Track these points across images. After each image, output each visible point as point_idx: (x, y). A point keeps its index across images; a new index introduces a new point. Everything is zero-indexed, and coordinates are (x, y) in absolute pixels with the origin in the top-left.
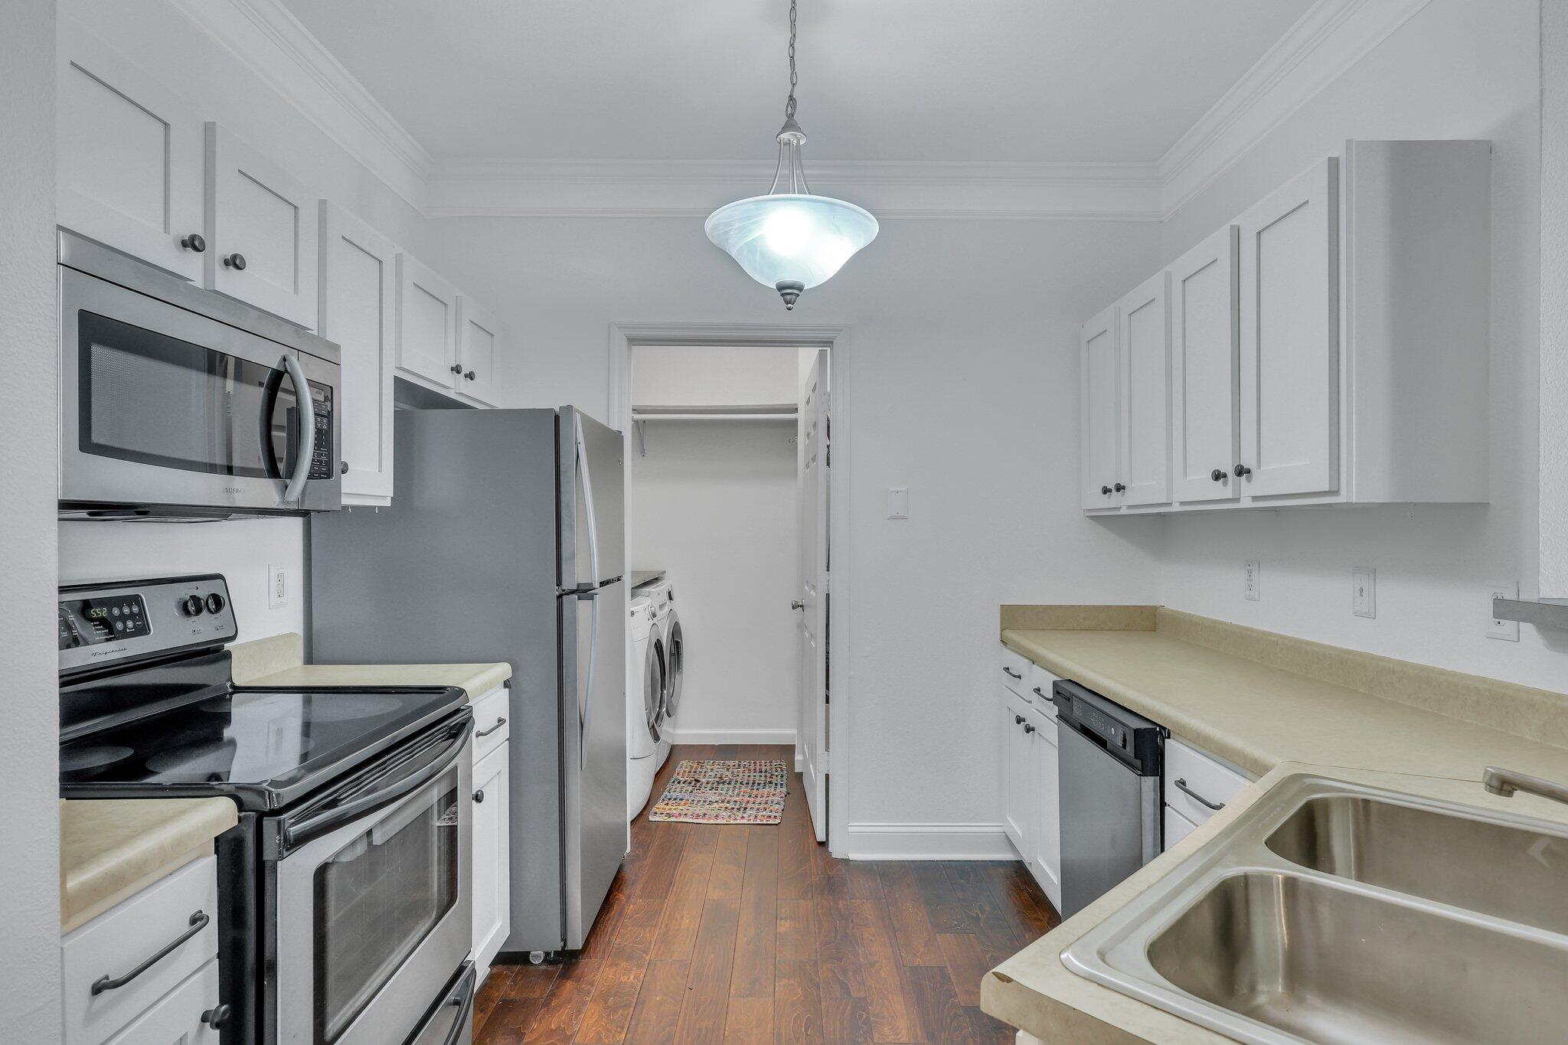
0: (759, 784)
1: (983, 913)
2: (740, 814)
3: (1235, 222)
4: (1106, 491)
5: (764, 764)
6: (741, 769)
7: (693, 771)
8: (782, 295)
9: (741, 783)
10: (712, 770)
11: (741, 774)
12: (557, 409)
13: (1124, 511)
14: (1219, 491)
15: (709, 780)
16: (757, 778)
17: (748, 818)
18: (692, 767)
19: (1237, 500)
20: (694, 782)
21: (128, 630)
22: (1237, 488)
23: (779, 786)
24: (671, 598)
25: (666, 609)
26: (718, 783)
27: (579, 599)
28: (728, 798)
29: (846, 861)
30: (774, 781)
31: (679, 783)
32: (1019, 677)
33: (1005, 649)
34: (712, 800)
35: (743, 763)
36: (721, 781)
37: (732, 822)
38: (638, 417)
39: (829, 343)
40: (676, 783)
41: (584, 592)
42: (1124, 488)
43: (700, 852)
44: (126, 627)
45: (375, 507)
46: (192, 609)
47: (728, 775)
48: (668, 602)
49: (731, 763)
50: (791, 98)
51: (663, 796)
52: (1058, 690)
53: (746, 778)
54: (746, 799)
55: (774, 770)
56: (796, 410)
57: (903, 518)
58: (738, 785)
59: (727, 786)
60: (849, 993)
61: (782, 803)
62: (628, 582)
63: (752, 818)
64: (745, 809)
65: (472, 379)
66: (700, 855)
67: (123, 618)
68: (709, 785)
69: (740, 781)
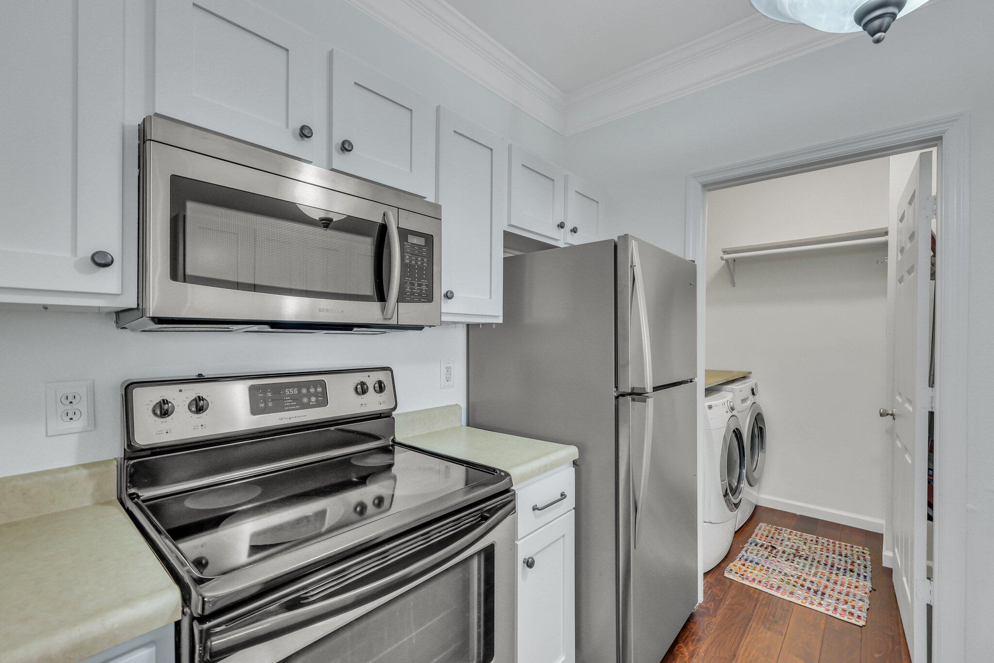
0: (839, 569)
2: (817, 599)
5: (845, 547)
6: (819, 547)
7: (770, 535)
9: (818, 562)
10: (789, 539)
11: (819, 552)
12: (616, 239)
15: (786, 549)
16: (836, 561)
17: (827, 606)
18: (770, 532)
20: (770, 548)
21: (311, 403)
23: (862, 577)
24: (753, 394)
25: (749, 403)
26: (795, 556)
27: (633, 400)
28: (804, 576)
30: (856, 569)
31: (756, 545)
34: (787, 572)
35: (821, 540)
36: (797, 554)
37: (807, 605)
38: (726, 256)
39: (936, 140)
40: (753, 544)
41: (638, 395)
43: (769, 629)
44: (310, 401)
45: (493, 323)
46: (359, 390)
47: (804, 550)
48: (751, 397)
49: (809, 537)
51: (740, 555)
53: (824, 557)
54: (824, 582)
55: (856, 557)
56: (886, 233)
58: (815, 564)
59: (802, 561)
61: (867, 601)
62: (701, 383)
63: (831, 608)
64: (823, 594)
65: (575, 232)
66: (769, 633)
67: (309, 395)
68: (785, 555)
69: (817, 559)
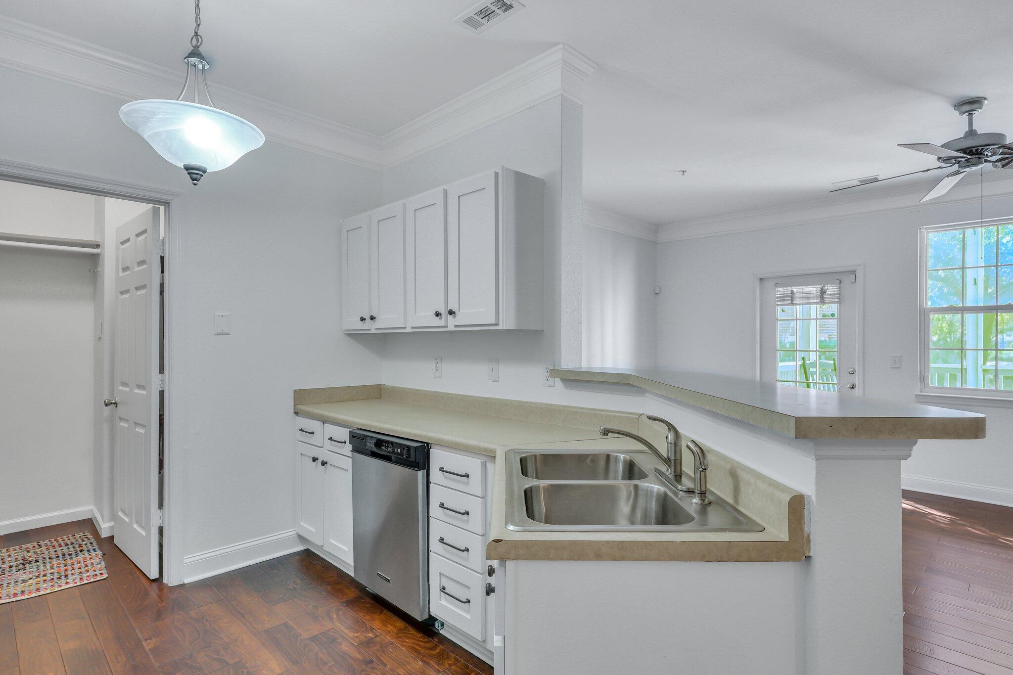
0: (70, 554)
1: (297, 585)
2: (63, 581)
3: (446, 187)
4: (363, 319)
5: (67, 539)
6: (44, 548)
8: (189, 173)
9: (50, 558)
10: (10, 556)
11: (46, 552)
13: (373, 331)
14: (437, 322)
15: (11, 564)
16: (66, 551)
17: (73, 581)
19: (446, 327)
22: (447, 321)
23: (92, 551)
26: (23, 564)
28: (42, 573)
29: (182, 586)
30: (85, 549)
32: (313, 433)
33: (297, 417)
34: (24, 578)
35: (43, 543)
36: (25, 562)
37: (57, 589)
39: (165, 203)
42: (375, 318)
43: (33, 622)
47: (32, 556)
49: (29, 546)
50: (196, 34)
52: (353, 436)
53: (53, 553)
54: (63, 568)
55: (80, 541)
57: (227, 334)
58: (47, 561)
59: (34, 565)
60: (227, 663)
61: (102, 562)
63: (78, 580)
64: (66, 576)
66: (35, 624)
68: (14, 568)
69: (47, 557)
